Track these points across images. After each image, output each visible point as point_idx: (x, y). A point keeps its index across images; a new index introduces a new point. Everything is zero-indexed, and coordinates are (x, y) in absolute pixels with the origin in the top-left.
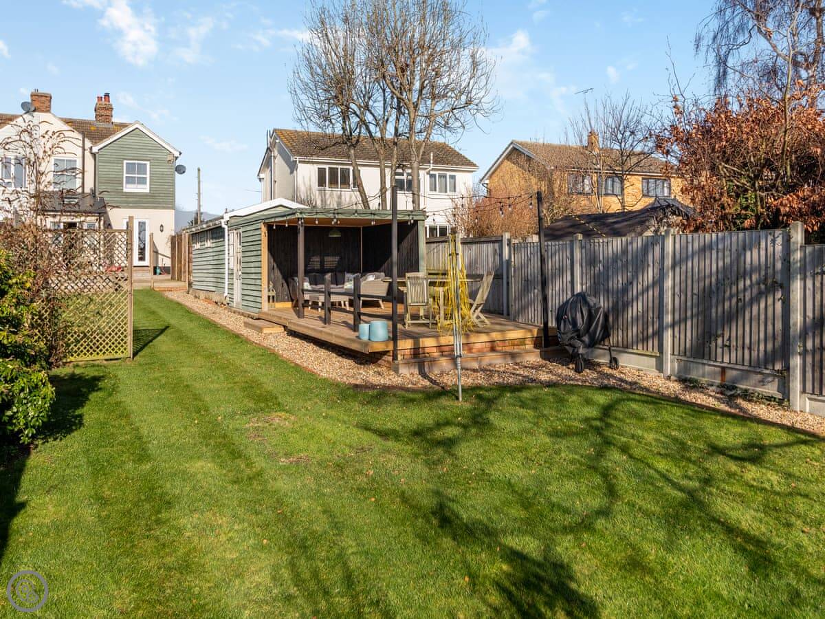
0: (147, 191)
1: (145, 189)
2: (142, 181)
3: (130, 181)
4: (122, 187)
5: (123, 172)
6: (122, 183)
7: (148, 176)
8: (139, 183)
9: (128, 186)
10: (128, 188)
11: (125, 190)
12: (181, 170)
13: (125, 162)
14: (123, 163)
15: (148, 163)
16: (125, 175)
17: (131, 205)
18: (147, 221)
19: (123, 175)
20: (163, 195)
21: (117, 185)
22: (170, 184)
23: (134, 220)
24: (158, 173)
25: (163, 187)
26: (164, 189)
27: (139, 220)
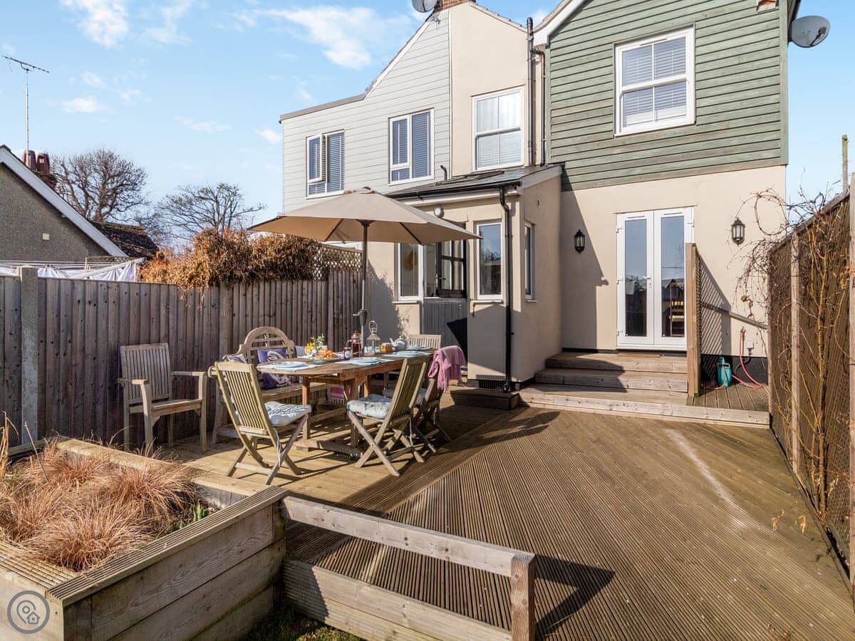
0: (689, 119)
1: (682, 115)
2: (670, 93)
3: (640, 98)
4: (614, 122)
5: (614, 81)
6: (613, 113)
7: (689, 75)
8: (661, 104)
9: (631, 117)
10: (632, 123)
11: (622, 131)
12: (808, 33)
13: (620, 50)
14: (613, 56)
15: (689, 34)
16: (620, 89)
17: (640, 171)
18: (688, 215)
19: (614, 89)
20: (742, 122)
21: (597, 121)
22: (767, 82)
23: (648, 216)
24: (722, 54)
25: (740, 96)
26: (745, 104)
27: (661, 214)
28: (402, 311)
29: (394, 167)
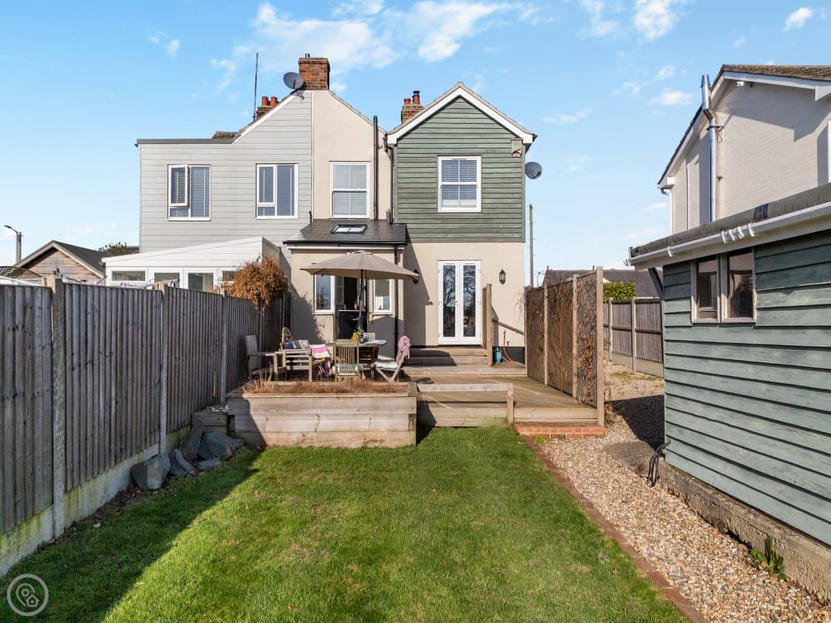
0: (479, 209)
1: (474, 206)
2: (468, 193)
3: (450, 192)
4: (437, 203)
5: (437, 178)
6: (436, 198)
7: (478, 183)
8: (463, 197)
9: (446, 202)
10: (446, 207)
11: (441, 210)
12: (533, 171)
13: (440, 159)
14: (436, 162)
15: (479, 159)
16: (440, 183)
17: (450, 236)
18: (478, 265)
19: (437, 182)
20: (504, 216)
21: (427, 201)
22: (516, 196)
23: (456, 263)
24: (495, 176)
25: (503, 201)
26: (506, 206)
27: (464, 263)
28: (319, 320)
29: (260, 204)
